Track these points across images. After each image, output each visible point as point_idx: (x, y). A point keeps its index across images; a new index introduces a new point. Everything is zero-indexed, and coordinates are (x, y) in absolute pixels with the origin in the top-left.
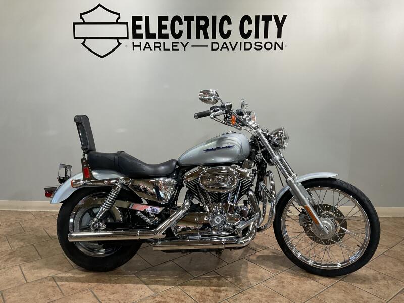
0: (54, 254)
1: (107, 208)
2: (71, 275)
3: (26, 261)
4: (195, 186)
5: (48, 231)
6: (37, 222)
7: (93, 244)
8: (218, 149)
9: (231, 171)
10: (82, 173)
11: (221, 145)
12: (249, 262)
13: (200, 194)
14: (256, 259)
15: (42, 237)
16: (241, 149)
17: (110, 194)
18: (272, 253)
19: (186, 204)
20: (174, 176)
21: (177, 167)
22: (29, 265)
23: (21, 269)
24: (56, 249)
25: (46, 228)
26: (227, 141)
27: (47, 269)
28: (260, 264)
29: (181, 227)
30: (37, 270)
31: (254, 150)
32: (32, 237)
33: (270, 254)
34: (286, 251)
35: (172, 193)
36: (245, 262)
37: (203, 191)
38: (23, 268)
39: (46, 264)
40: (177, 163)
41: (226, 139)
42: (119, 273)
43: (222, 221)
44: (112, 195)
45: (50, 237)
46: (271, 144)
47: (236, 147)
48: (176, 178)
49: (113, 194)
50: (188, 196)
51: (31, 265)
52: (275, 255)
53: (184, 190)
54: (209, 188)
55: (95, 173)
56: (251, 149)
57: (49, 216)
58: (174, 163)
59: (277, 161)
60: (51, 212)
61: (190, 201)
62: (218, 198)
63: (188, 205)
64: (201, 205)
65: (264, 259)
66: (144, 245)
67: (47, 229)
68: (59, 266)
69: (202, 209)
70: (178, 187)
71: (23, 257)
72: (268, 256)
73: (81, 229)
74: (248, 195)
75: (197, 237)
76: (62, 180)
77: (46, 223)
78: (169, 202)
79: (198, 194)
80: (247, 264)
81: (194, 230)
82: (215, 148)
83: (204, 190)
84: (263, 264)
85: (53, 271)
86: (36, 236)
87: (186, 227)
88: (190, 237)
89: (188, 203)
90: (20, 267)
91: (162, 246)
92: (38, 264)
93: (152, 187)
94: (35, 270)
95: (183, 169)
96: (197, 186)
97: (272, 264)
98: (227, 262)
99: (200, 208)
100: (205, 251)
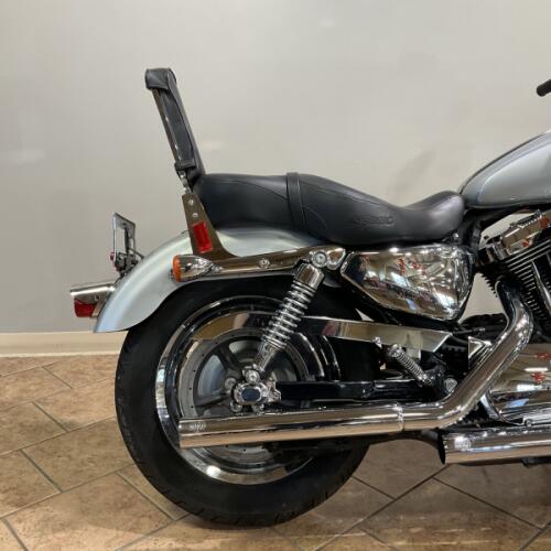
0: (93, 478)
1: (283, 340)
2: (176, 545)
3: (21, 504)
5: (48, 409)
6: (7, 387)
7: (240, 450)
10: (188, 239)
15: (37, 429)
17: (290, 296)
20: (456, 240)
21: (465, 212)
22: (32, 517)
23: (13, 532)
24: (91, 461)
25: (38, 401)
27: (92, 528)
30: (62, 535)
32: (10, 429)
38: (19, 527)
39: (84, 512)
42: (310, 528)
44: (296, 299)
45: (61, 426)
49: (299, 295)
51: (41, 516)
55: (226, 240)
57: (34, 370)
60: (35, 359)
66: (374, 450)
67: (44, 404)
68: (123, 515)
71: (6, 491)
73: (202, 406)
76: (125, 265)
77: (33, 388)
85: (114, 533)
86: (21, 425)
90: (8, 525)
92: (59, 513)
94: (58, 535)
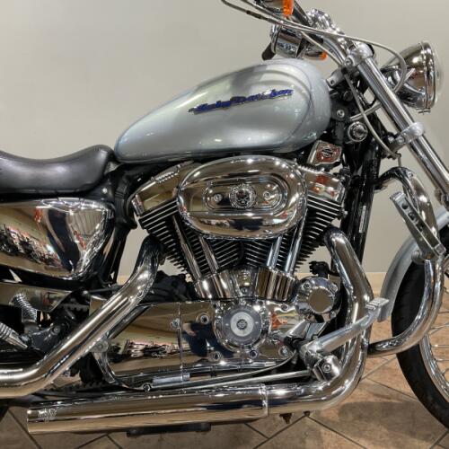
4: (169, 221)
8: (237, 100)
9: (279, 168)
11: (248, 88)
12: (323, 430)
13: (184, 246)
14: (337, 419)
16: (310, 102)
18: (377, 395)
19: (141, 277)
20: (105, 196)
21: (113, 167)
26: (266, 77)
28: (354, 435)
29: (140, 343)
31: (341, 113)
33: (372, 399)
34: (430, 398)
35: (95, 244)
36: (311, 429)
37: (191, 235)
40: (112, 157)
41: (261, 69)
43: (256, 328)
46: (398, 88)
47: (295, 93)
48: (108, 202)
50: (147, 253)
52: (385, 403)
53: (136, 237)
54: (209, 224)
56: (334, 109)
58: (103, 155)
59: (417, 141)
61: (153, 269)
62: (239, 255)
63: (145, 281)
64: (188, 279)
65: (360, 417)
69: (190, 292)
70: (118, 226)
72: (366, 406)
74: (330, 245)
75: (176, 378)
78: (87, 275)
79: (178, 247)
80: (319, 437)
81: (171, 353)
82: (226, 98)
83: (196, 233)
84: (361, 436)
87: (150, 345)
88: (156, 380)
89: (146, 275)
91: (61, 418)
93: (44, 237)
95: (131, 173)
96: (173, 220)
97: (385, 430)
98: (264, 432)
99: (184, 288)
100: (203, 427)
